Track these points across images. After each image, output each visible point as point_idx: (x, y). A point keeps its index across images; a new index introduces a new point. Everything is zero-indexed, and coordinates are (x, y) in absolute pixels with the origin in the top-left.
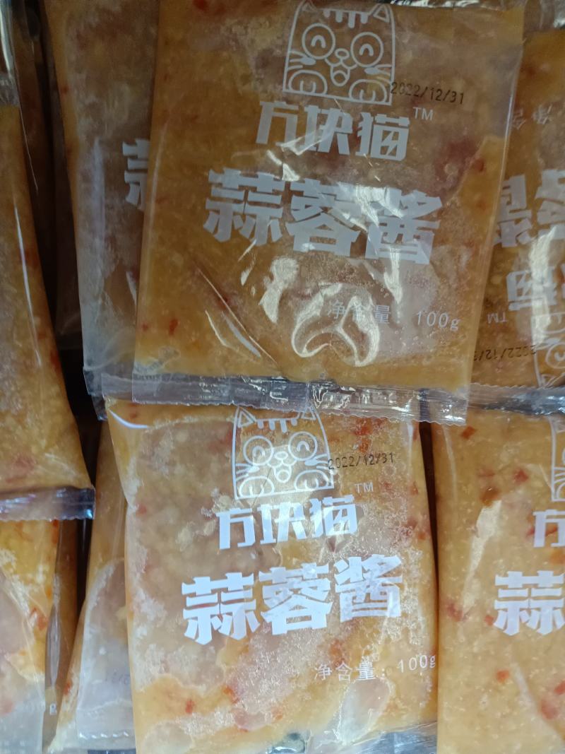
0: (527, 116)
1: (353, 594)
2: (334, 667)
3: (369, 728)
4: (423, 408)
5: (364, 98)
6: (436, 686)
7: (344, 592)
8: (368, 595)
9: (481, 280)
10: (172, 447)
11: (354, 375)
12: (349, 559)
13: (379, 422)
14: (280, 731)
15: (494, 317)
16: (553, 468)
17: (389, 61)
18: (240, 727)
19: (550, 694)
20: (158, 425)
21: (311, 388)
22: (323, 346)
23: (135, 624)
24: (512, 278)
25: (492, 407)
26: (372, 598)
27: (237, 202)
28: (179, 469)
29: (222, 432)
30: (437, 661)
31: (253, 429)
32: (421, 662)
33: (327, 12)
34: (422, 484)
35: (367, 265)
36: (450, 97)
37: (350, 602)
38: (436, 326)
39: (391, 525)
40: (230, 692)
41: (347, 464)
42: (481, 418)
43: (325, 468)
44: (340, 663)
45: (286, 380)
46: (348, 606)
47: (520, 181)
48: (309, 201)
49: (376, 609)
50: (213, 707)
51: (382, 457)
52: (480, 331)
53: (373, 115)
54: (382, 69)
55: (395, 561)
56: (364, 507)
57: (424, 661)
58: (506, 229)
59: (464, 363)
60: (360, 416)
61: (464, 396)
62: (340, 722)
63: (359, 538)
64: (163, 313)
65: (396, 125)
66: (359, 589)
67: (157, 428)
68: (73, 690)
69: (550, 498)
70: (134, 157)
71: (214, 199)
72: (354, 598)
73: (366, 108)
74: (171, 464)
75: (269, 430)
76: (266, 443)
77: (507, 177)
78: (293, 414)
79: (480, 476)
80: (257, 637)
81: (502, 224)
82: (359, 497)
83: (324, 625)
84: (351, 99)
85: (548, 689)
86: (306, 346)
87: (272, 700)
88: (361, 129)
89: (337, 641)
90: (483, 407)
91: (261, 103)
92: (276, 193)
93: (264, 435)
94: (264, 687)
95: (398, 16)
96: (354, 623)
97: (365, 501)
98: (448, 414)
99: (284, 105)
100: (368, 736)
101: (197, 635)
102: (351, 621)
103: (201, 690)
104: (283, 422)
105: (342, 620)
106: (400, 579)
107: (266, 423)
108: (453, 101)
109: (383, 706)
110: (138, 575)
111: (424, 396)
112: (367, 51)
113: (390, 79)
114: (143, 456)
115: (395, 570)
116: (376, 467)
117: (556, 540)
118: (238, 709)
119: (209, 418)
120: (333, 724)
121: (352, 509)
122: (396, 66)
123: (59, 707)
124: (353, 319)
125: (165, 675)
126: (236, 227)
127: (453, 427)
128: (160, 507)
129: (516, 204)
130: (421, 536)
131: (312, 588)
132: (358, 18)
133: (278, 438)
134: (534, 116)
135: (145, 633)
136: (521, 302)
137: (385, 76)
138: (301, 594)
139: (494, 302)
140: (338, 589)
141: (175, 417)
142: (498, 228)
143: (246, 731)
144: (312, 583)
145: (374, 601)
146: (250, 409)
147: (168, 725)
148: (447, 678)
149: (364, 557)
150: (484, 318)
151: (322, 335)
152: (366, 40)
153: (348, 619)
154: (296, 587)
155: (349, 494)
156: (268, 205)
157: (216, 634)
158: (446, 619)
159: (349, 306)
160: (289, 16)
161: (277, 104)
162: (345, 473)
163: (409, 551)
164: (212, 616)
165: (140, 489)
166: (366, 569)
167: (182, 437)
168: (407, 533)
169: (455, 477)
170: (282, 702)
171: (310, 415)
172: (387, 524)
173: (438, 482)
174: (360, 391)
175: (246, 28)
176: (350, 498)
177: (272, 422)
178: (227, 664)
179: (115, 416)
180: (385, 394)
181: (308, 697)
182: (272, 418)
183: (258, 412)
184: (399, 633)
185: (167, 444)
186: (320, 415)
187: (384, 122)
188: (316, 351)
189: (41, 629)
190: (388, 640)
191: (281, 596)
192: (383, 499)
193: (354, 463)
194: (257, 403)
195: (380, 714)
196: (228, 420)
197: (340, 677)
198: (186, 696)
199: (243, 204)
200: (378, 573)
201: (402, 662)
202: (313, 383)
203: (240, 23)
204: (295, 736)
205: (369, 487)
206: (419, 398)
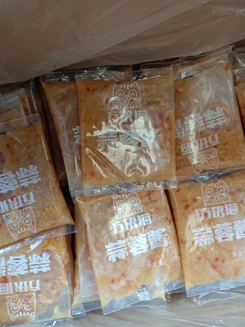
0: (178, 103)
1: (154, 241)
2: (152, 263)
3: (165, 280)
4: (165, 185)
5: (134, 107)
6: (182, 265)
7: (151, 241)
8: (158, 241)
9: (174, 148)
10: (97, 207)
11: (144, 179)
12: (151, 231)
13: (153, 191)
14: (139, 285)
15: (179, 157)
16: (203, 197)
17: (139, 96)
18: (128, 285)
19: (214, 261)
20: (92, 202)
21: (132, 185)
22: (134, 173)
23: (94, 259)
24: (182, 146)
25: (184, 182)
26: (159, 241)
27: (105, 138)
28: (100, 213)
29: (110, 201)
30: (181, 257)
31: (118, 199)
32: (176, 259)
33: (121, 87)
34: (168, 207)
35: (142, 149)
36: (157, 103)
37: (153, 243)
38: (164, 162)
39: (161, 220)
40: (124, 275)
41: (146, 204)
42: (181, 186)
43: (140, 206)
44: (153, 262)
45: (125, 183)
46: (153, 245)
47: (179, 121)
48: (124, 135)
49: (161, 244)
50: (119, 280)
51: (156, 201)
52: (176, 161)
53: (137, 111)
54: (138, 98)
55: (164, 230)
56: (153, 216)
57: (177, 258)
58: (178, 134)
59: (173, 171)
60: (147, 190)
61: (175, 180)
62: (156, 279)
63: (153, 225)
64: (90, 171)
65: (144, 112)
66: (155, 239)
67: (92, 203)
68: (77, 285)
69: (204, 205)
70: (76, 131)
71: (99, 139)
72: (154, 242)
73: (135, 109)
74: (97, 212)
75: (123, 198)
76: (123, 202)
77: (176, 120)
78: (129, 193)
79: (183, 202)
80: (128, 258)
81: (177, 133)
82: (151, 213)
83: (147, 251)
84: (131, 107)
85: (213, 260)
86: (129, 173)
87: (136, 276)
88: (135, 115)
89: (151, 256)
90: (182, 182)
91: (108, 113)
92: (115, 134)
93: (122, 200)
94: (133, 272)
95: (140, 84)
96: (156, 250)
97: (152, 214)
98: (171, 186)
99: (114, 112)
100: (165, 282)
101: (112, 260)
102: (154, 249)
103: (115, 276)
104: (126, 195)
105: (152, 249)
106: (166, 235)
107: (122, 196)
108: (157, 104)
109: (168, 273)
110: (93, 245)
111: (164, 182)
112: (133, 94)
113: (140, 101)
114: (89, 211)
115: (164, 232)
116: (154, 204)
117: (208, 217)
118: (127, 280)
119: (106, 198)
120: (154, 280)
121: (149, 217)
122: (141, 97)
123: (73, 292)
124: (141, 164)
125: (104, 273)
126: (106, 145)
127: (174, 189)
128: (96, 225)
129: (179, 127)
130: (170, 222)
131: (142, 241)
132: (129, 86)
133: (125, 200)
134: (180, 103)
135: (97, 261)
136: (185, 152)
137: (139, 100)
138: (139, 243)
139: (178, 153)
140: (149, 240)
141: (96, 199)
142: (175, 134)
143: (130, 286)
144: (142, 240)
145: (160, 242)
146: (117, 193)
147: (108, 287)
148: (184, 261)
149: (155, 230)
150: (176, 158)
151: (133, 170)
152: (133, 92)
153: (153, 248)
154: (137, 241)
155: (148, 213)
156: (114, 138)
157: (117, 258)
158: (181, 245)
159: (139, 161)
160: (112, 89)
161: (112, 112)
162: (145, 207)
163: (167, 226)
164: (115, 253)
165: (90, 220)
166: (156, 233)
167: (99, 204)
168: (166, 221)
169: (177, 203)
170: (138, 276)
171: (133, 192)
172: (159, 219)
173: (172, 206)
174: (146, 183)
175: (101, 94)
176: (148, 214)
177: (123, 196)
178: (122, 267)
179: (80, 201)
180: (153, 183)
181: (146, 274)
182: (123, 195)
183: (119, 194)
184: (169, 251)
185: (95, 207)
186: (136, 192)
187: (140, 112)
188: (132, 174)
189: (65, 268)
190: (165, 253)
191: (134, 245)
192: (158, 213)
193: (148, 204)
194: (118, 191)
195: (167, 275)
196: (111, 197)
197: (154, 266)
198: (111, 278)
199: (107, 139)
200: (159, 234)
201: (171, 259)
202: (133, 183)
203: (99, 93)
204: (144, 286)
205: (153, 210)
206: (163, 183)
